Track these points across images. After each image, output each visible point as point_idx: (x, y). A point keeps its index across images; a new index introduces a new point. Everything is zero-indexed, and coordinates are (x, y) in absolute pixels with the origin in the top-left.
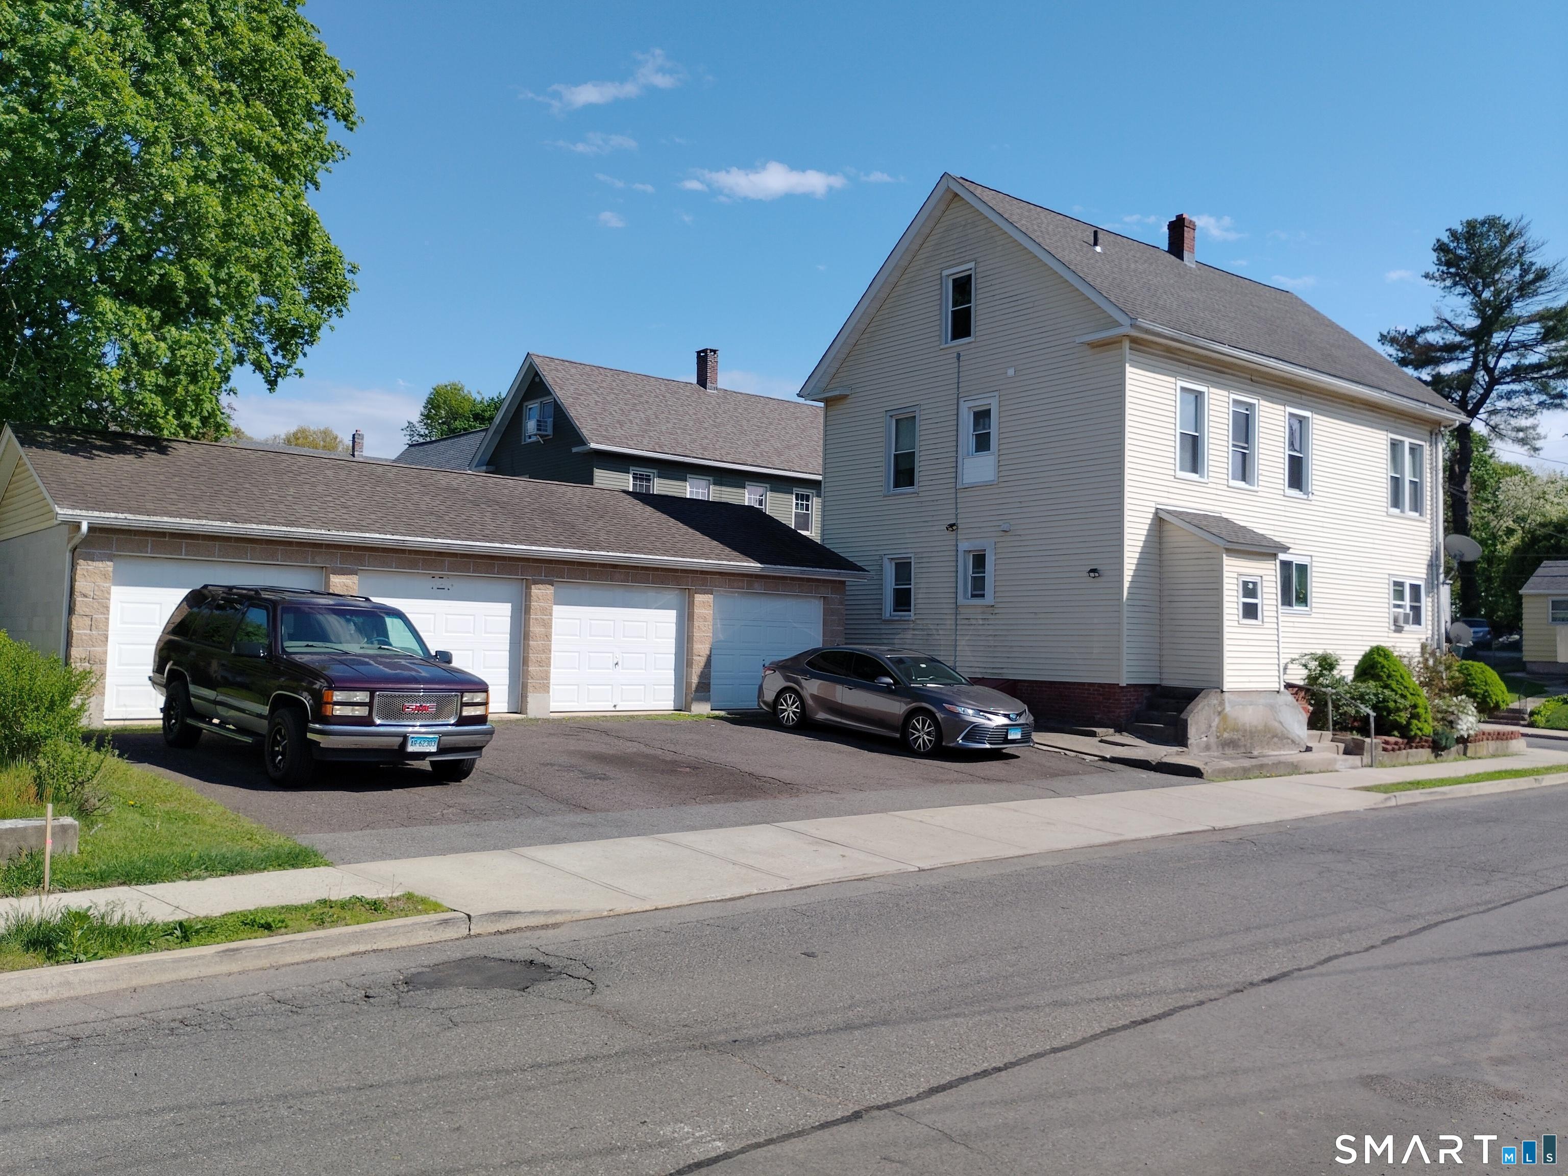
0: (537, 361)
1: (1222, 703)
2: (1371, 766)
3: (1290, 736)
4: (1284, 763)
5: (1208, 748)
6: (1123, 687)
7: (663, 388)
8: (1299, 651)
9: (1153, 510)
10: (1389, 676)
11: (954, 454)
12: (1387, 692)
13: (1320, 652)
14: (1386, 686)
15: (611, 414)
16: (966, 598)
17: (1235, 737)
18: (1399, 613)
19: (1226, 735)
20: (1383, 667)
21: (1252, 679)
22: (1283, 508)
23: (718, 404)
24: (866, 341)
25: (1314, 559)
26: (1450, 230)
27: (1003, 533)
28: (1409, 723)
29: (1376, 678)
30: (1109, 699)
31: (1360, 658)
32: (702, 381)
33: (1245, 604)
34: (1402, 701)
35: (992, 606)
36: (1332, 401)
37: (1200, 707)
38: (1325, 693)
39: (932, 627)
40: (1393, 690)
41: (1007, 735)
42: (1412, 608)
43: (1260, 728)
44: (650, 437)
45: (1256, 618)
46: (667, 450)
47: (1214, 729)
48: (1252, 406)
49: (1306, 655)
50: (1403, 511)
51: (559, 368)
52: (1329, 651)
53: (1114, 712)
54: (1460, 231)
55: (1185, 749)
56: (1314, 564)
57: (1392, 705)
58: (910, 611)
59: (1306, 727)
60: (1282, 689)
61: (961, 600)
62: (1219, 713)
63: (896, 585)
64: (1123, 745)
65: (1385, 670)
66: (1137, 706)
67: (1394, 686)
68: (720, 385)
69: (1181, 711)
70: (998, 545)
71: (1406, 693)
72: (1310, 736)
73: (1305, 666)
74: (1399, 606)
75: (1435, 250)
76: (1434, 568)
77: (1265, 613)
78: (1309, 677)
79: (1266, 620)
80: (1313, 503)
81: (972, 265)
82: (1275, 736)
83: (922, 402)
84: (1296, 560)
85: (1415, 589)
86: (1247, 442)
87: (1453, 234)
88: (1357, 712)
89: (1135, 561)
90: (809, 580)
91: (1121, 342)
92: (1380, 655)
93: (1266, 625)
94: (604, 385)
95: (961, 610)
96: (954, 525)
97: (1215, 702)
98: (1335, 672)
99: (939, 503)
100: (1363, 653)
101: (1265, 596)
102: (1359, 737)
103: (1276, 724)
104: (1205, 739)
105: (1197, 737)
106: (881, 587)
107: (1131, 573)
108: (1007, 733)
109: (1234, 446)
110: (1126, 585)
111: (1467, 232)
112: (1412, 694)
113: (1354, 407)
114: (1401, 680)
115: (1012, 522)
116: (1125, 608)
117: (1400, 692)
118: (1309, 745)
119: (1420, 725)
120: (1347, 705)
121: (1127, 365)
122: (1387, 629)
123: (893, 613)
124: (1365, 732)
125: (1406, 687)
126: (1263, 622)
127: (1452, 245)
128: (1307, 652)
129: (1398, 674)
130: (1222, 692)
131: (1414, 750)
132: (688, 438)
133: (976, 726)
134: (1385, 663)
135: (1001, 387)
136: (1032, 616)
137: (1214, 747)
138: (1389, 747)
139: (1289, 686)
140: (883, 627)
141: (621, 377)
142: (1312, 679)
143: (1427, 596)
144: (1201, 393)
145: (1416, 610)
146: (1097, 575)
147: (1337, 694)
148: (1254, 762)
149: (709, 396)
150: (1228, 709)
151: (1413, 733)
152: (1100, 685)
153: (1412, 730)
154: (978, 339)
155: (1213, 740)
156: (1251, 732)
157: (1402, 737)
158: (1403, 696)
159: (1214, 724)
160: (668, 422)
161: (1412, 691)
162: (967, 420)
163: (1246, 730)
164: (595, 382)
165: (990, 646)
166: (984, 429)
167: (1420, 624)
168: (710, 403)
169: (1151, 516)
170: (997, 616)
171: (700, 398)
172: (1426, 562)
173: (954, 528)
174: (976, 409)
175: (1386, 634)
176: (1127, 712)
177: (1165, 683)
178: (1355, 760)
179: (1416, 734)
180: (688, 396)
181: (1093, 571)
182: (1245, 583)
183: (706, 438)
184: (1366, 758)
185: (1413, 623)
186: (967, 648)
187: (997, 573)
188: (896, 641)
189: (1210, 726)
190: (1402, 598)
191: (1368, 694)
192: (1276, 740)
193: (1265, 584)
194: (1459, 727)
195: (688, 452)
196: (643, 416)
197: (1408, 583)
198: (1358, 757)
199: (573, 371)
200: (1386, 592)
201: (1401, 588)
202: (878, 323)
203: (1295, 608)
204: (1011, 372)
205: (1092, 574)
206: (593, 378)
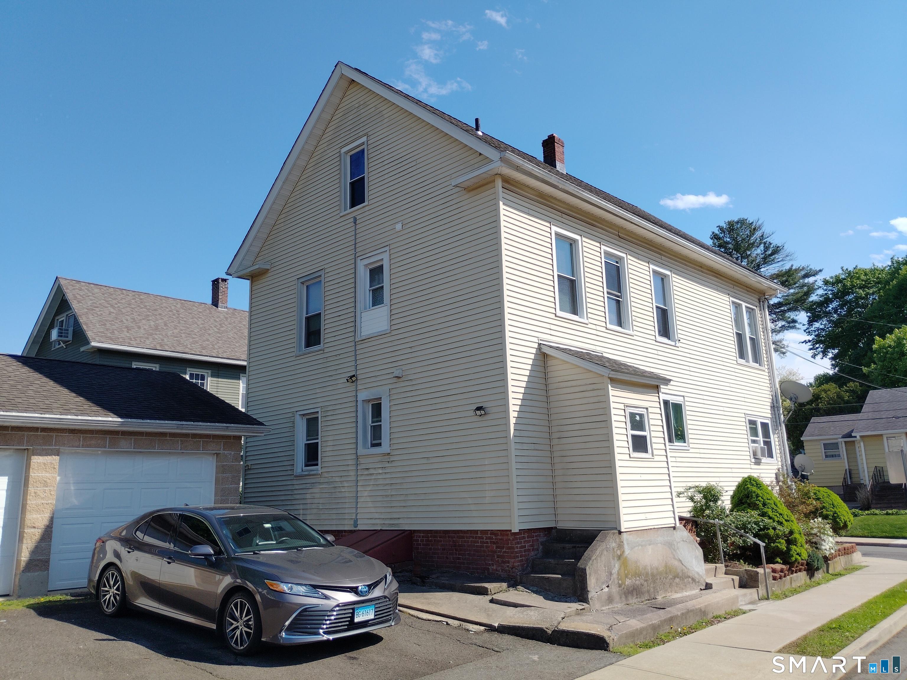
0: (63, 282)
1: (620, 546)
2: (768, 599)
3: (691, 575)
4: (692, 611)
5: (610, 600)
6: (515, 534)
7: (179, 306)
8: (684, 484)
9: (536, 346)
10: (764, 505)
11: (352, 309)
12: (766, 520)
13: (704, 484)
14: (763, 514)
15: (122, 321)
16: (365, 446)
17: (637, 582)
18: (756, 447)
19: (628, 582)
20: (757, 496)
21: (649, 516)
22: (656, 352)
23: (226, 318)
24: (283, 220)
25: (686, 399)
26: (719, 226)
27: (395, 380)
28: (789, 549)
29: (754, 507)
30: (503, 548)
31: (734, 488)
32: (215, 302)
33: (633, 436)
34: (779, 527)
35: (389, 454)
36: (686, 265)
37: (598, 552)
38: (714, 525)
39: (337, 479)
40: (770, 518)
41: (352, 617)
42: (764, 442)
43: (661, 569)
44: (154, 339)
45: (646, 451)
46: (167, 348)
47: (615, 576)
48: (621, 259)
49: (690, 488)
50: (748, 361)
51: (83, 288)
52: (712, 483)
53: (508, 562)
54: (725, 227)
55: (586, 605)
56: (687, 403)
57: (771, 532)
58: (317, 465)
59: (703, 562)
60: (678, 524)
61: (361, 451)
62: (619, 557)
63: (308, 440)
64: (516, 605)
65: (760, 498)
66: (532, 553)
67: (770, 513)
68: (229, 305)
69: (578, 557)
70: (393, 392)
71: (781, 519)
72: (707, 571)
73: (692, 499)
74: (754, 442)
75: (712, 239)
76: (776, 409)
77: (655, 446)
78: (695, 509)
79: (655, 452)
80: (680, 349)
81: (364, 139)
82: (676, 576)
83: (326, 267)
84: (673, 399)
85: (765, 426)
86: (620, 292)
87: (721, 229)
88: (744, 541)
89: (521, 396)
90: (195, 436)
91: (494, 181)
92: (753, 485)
93: (656, 458)
94: (124, 301)
95: (362, 460)
96: (354, 376)
97: (614, 545)
98: (719, 502)
99: (341, 357)
100: (737, 484)
101: (652, 428)
102: (750, 568)
103: (676, 563)
104: (606, 590)
105: (598, 589)
106: (292, 443)
107: (517, 408)
108: (353, 614)
109: (608, 293)
110: (513, 421)
111: (730, 228)
112: (786, 521)
113: (702, 272)
114: (775, 508)
115: (404, 368)
116: (513, 446)
117: (776, 519)
118: (709, 581)
119: (798, 551)
120: (734, 535)
121: (501, 203)
122: (749, 462)
123: (304, 468)
124: (758, 563)
125: (781, 514)
126: (653, 455)
127: (721, 235)
128: (690, 484)
129: (771, 502)
130: (620, 533)
131: (795, 574)
132: (191, 340)
133: (305, 610)
134: (759, 492)
135: (390, 242)
136: (425, 461)
137: (617, 598)
138: (777, 575)
139: (681, 519)
140: (295, 482)
141: (141, 297)
142: (698, 511)
143: (774, 434)
144: (575, 241)
145: (768, 444)
146: (483, 412)
147: (725, 525)
148: (662, 615)
149: (219, 312)
150: (627, 552)
151: (793, 559)
152: (493, 532)
153: (792, 556)
154: (371, 202)
155: (615, 589)
156: (653, 575)
157: (784, 563)
158: (780, 523)
159: (615, 571)
160: (176, 329)
161: (786, 518)
162: (364, 276)
163: (647, 574)
164: (115, 299)
165: (387, 496)
166: (379, 284)
167: (772, 458)
168: (219, 317)
169: (534, 351)
170: (394, 464)
171: (211, 313)
172: (769, 404)
173: (354, 379)
174: (371, 267)
175: (749, 466)
176: (521, 561)
177: (561, 525)
178: (750, 593)
179: (796, 560)
180: (200, 312)
181: (479, 409)
182: (632, 416)
183: (208, 340)
184: (762, 591)
185: (768, 457)
186: (368, 499)
187: (392, 420)
188: (308, 496)
189: (611, 574)
190: (756, 435)
191: (749, 523)
192: (677, 580)
193: (651, 416)
194: (823, 547)
195: (187, 350)
196: (152, 323)
197: (759, 421)
198: (754, 590)
199: (96, 291)
200: (744, 429)
201: (755, 426)
202: (292, 204)
203: (676, 444)
204: (399, 227)
205: (478, 413)
206: (114, 296)
